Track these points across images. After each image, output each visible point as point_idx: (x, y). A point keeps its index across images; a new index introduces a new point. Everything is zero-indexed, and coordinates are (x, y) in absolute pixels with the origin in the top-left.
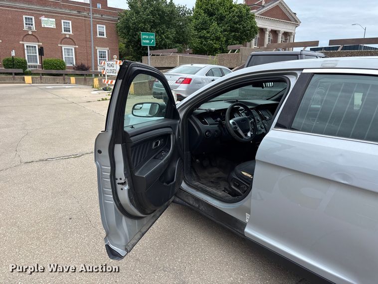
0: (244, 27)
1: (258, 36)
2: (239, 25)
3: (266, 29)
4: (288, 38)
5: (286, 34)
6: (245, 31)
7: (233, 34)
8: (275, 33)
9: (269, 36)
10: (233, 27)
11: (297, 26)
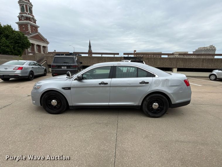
0: (23, 42)
1: (31, 47)
2: (20, 41)
3: (34, 44)
4: (45, 48)
5: (44, 47)
6: (24, 44)
7: (17, 45)
8: (39, 46)
9: (36, 47)
10: (16, 41)
11: (48, 44)
